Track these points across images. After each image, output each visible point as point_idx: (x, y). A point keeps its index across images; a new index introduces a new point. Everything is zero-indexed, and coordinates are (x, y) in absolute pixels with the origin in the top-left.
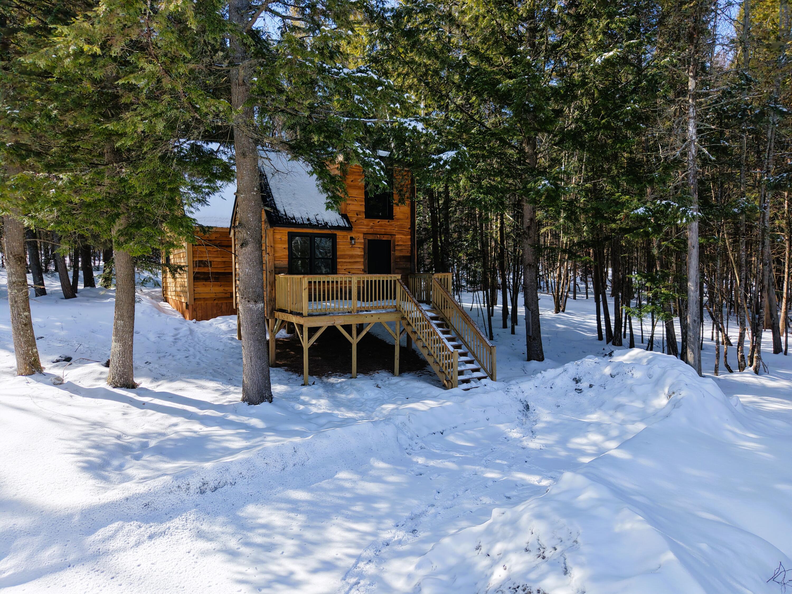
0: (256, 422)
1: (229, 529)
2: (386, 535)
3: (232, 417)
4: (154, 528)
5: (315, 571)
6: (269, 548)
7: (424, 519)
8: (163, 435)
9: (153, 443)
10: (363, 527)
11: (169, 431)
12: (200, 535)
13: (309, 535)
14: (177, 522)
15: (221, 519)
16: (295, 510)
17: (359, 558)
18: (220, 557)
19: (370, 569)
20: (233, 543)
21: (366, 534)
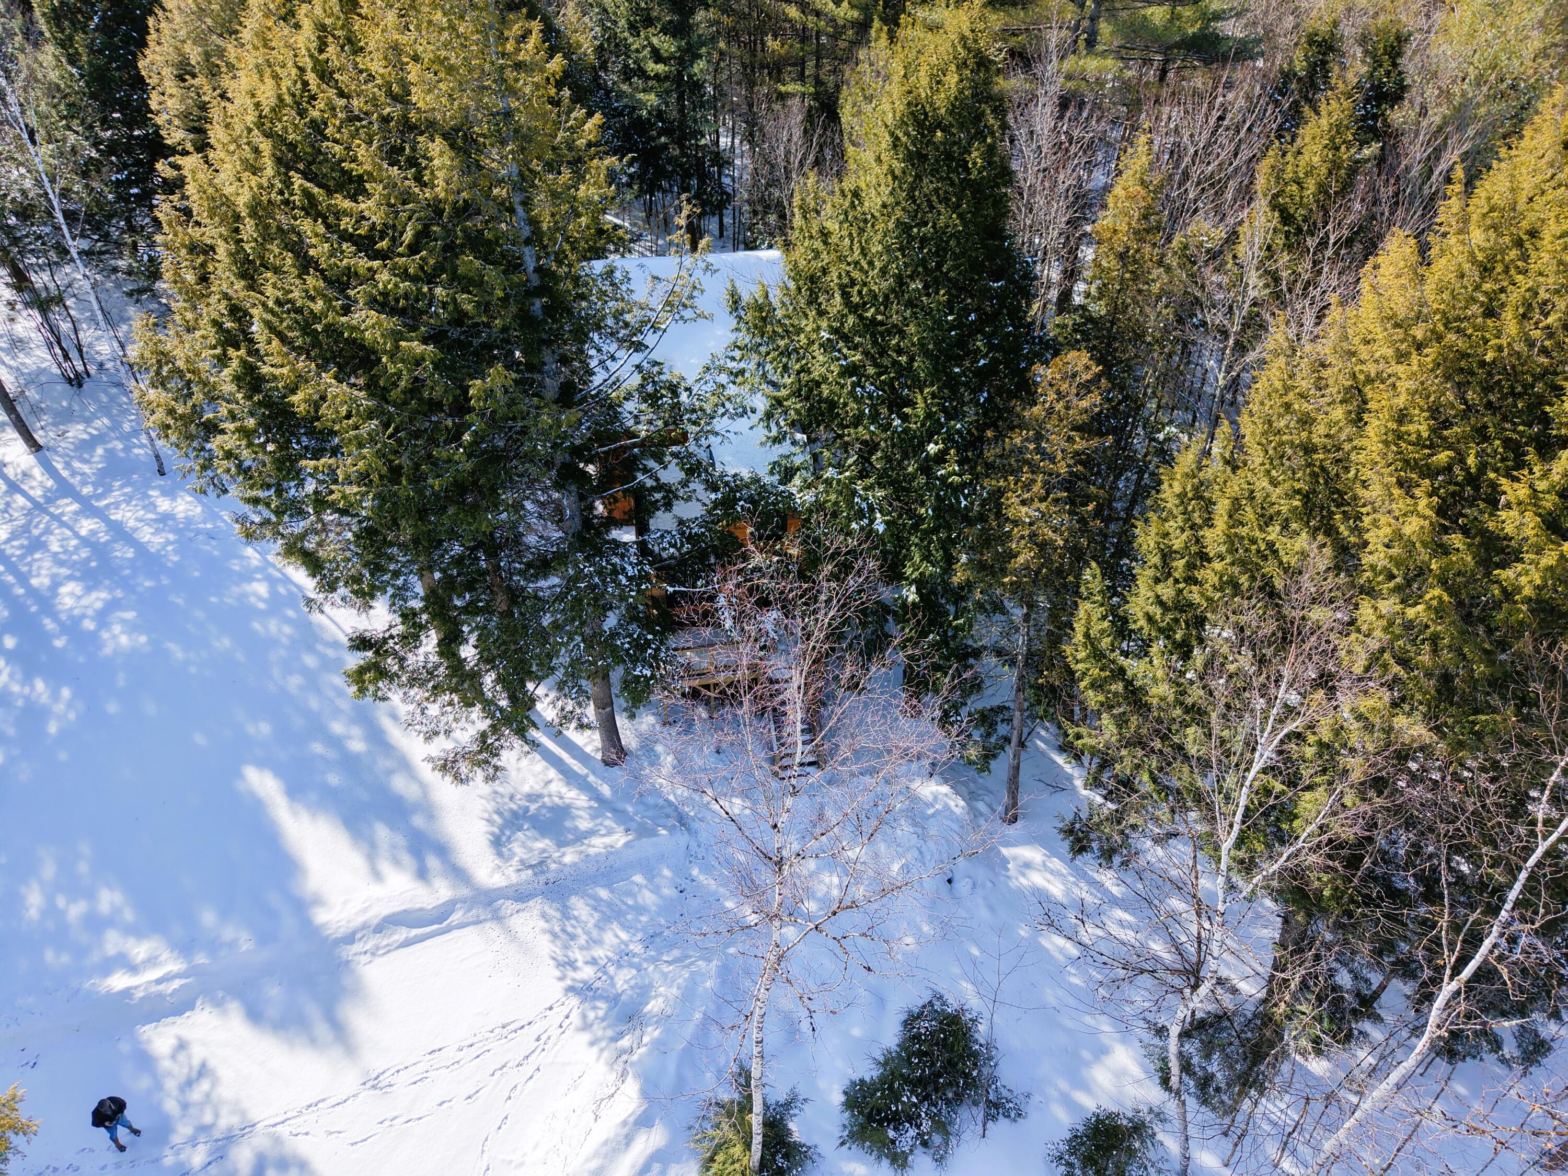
0: (606, 790)
1: (558, 915)
2: (632, 947)
3: (591, 778)
4: (520, 906)
5: (587, 963)
6: (573, 937)
7: (658, 940)
8: (540, 796)
9: (533, 807)
10: (624, 936)
11: (545, 792)
12: (544, 916)
13: (595, 933)
14: (531, 903)
15: (555, 905)
16: (595, 909)
17: (609, 959)
18: (548, 937)
19: (611, 969)
20: (557, 929)
21: (622, 942)
